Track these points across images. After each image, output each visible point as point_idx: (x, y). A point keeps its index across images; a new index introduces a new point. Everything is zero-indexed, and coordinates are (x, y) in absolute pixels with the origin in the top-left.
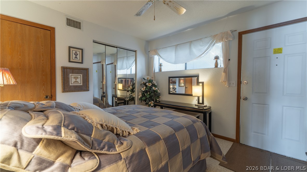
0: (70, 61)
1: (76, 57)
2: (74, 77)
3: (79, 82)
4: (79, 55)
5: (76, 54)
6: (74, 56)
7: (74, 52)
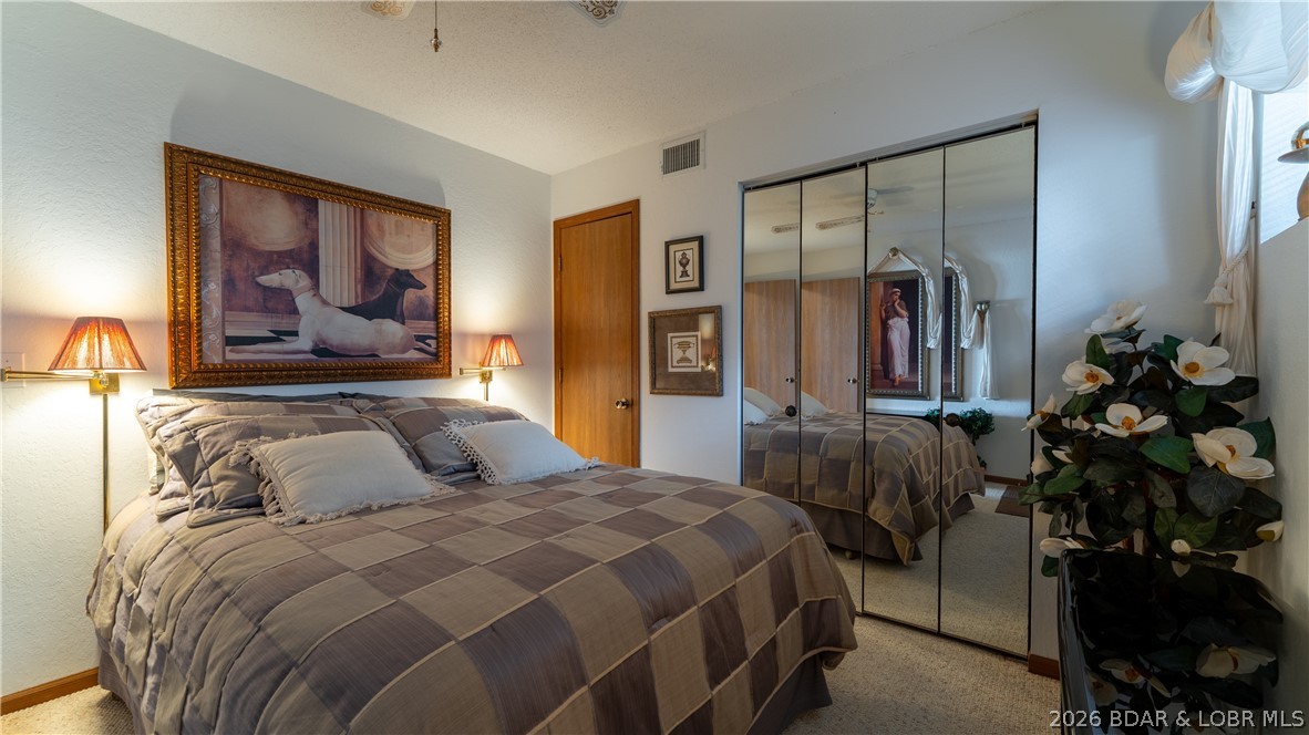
0: (669, 291)
1: (685, 274)
2: (679, 344)
3: (690, 361)
4: (691, 263)
5: (684, 261)
6: (680, 269)
7: (679, 255)
